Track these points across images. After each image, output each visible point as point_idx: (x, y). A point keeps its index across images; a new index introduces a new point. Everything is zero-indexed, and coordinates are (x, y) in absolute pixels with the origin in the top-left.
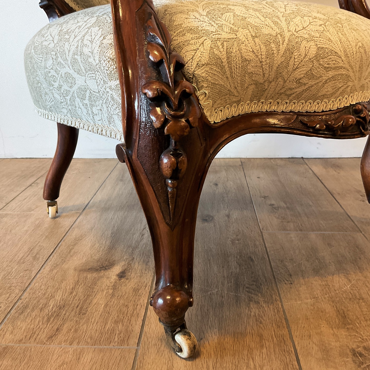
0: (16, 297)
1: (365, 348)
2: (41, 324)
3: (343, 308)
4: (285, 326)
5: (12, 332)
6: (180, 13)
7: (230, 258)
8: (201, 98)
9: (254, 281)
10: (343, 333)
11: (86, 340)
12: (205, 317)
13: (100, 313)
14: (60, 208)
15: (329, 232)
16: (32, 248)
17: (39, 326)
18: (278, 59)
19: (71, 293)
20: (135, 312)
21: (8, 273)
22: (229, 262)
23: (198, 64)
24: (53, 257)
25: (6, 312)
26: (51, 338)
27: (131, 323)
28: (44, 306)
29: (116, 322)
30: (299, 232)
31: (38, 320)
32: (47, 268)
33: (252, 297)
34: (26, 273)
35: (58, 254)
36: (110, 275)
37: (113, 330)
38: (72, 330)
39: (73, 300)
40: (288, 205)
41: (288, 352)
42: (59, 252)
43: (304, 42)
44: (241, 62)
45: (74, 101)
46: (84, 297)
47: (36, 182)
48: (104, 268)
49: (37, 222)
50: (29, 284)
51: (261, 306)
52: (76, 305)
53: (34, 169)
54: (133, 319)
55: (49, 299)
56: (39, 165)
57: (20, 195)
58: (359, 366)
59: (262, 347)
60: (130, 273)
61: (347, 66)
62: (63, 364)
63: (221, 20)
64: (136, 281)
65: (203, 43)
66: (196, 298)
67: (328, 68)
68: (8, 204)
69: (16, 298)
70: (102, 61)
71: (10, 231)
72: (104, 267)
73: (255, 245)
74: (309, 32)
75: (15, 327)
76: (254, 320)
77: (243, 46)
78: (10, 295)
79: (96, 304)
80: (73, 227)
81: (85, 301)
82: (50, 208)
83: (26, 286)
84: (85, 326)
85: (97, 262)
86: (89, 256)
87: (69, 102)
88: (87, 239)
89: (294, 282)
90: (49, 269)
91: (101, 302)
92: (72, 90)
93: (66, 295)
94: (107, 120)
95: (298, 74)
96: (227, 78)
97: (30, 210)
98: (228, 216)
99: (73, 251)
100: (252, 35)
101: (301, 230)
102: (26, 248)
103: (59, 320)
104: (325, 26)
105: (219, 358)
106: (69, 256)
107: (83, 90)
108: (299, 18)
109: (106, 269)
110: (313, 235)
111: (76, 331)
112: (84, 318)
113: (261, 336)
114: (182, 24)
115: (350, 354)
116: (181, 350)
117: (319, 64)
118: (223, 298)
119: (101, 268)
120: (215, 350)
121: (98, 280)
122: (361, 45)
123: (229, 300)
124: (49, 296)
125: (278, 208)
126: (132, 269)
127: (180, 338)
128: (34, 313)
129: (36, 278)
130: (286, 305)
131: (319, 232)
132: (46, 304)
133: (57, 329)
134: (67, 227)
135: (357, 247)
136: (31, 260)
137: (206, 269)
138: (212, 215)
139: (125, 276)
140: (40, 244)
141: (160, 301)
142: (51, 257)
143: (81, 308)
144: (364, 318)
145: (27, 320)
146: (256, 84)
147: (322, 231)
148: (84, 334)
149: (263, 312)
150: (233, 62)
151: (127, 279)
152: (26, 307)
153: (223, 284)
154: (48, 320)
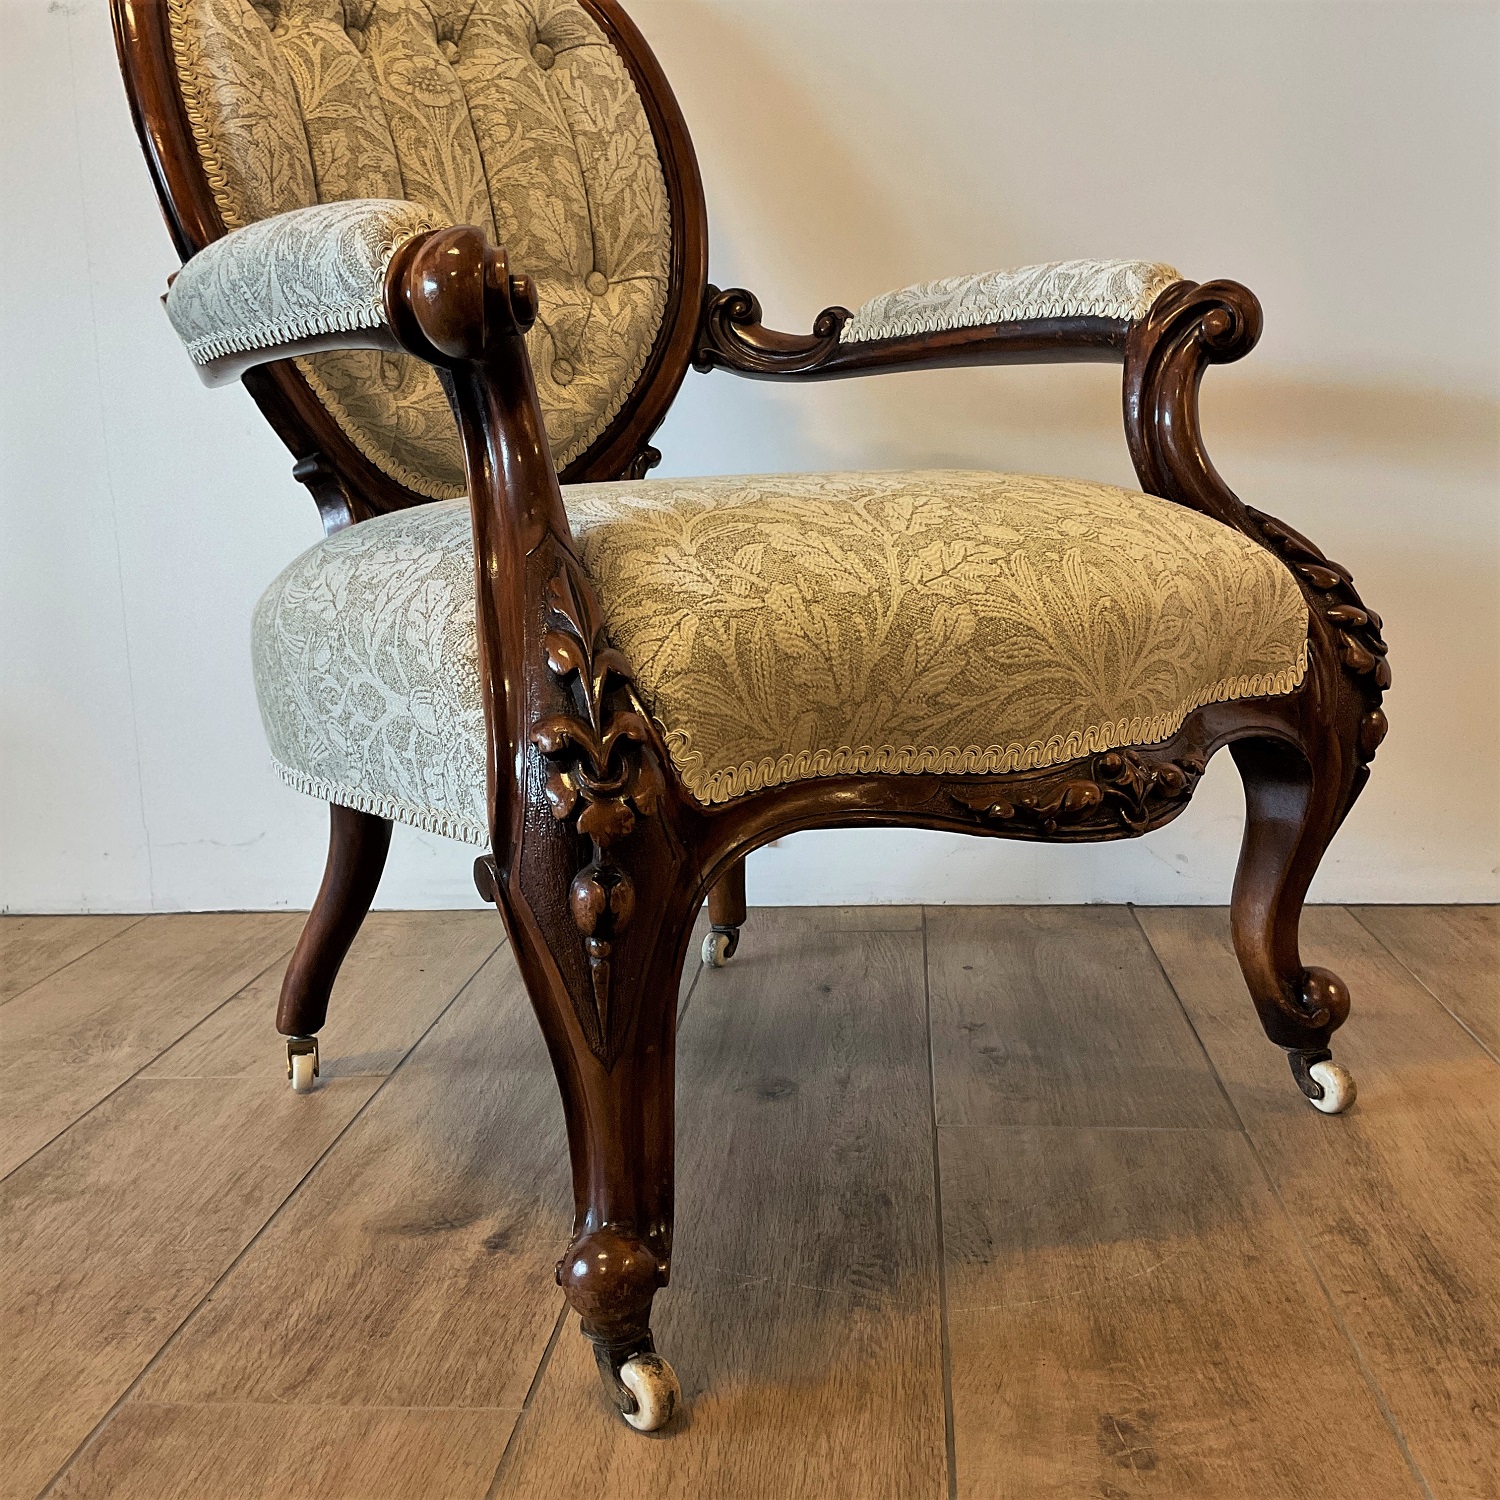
0: (195, 1294)
1: (1142, 1414)
2: (264, 1357)
3: (1115, 1322)
4: (938, 1362)
5: (187, 1376)
6: (637, 548)
7: (823, 1199)
8: (673, 747)
9: (879, 1256)
10: (1095, 1379)
11: (388, 1393)
12: (719, 1341)
13: (429, 1332)
14: (325, 1062)
15: (1143, 1129)
16: (239, 1172)
17: (259, 1362)
18: (873, 652)
19: (352, 1286)
20: (526, 1331)
21: (171, 1238)
22: (817, 1208)
23: (665, 671)
24: (301, 1196)
25: (169, 1332)
26: (291, 1389)
27: (512, 1356)
28: (274, 1316)
29: (472, 1354)
30: (1052, 1128)
31: (257, 1349)
32: (284, 1224)
33: (864, 1296)
34: (223, 1238)
35: (316, 1190)
36: (466, 1242)
37: (463, 1371)
38: (351, 1372)
39: (355, 1303)
40: (1039, 1050)
41: (929, 1421)
42: (320, 1183)
43: (943, 608)
44: (773, 661)
45: (380, 752)
46: (388, 1294)
47: (252, 986)
48: (448, 1225)
49: (256, 1103)
50: (234, 1264)
51: (884, 1316)
52: (363, 1316)
53: (247, 945)
54: (519, 1349)
55: (287, 1301)
56: (262, 935)
57: (203, 1026)
58: (1112, 1453)
59: (860, 1409)
60: (523, 1236)
61: (1066, 659)
62: (324, 1443)
63: (730, 565)
64: (537, 1256)
65: (679, 624)
66: (704, 1299)
67: (1010, 666)
68: (165, 1051)
69: (196, 1297)
70: (449, 665)
71: (175, 1128)
72: (447, 1221)
73: (906, 1162)
74: (957, 582)
75: (194, 1364)
76: (855, 1350)
77: (778, 626)
78: (178, 1291)
79: (418, 1311)
80: (363, 1115)
81: (390, 1305)
82: (296, 1059)
83: (225, 1268)
84: (386, 1362)
85: (431, 1208)
86: (408, 1193)
87: (366, 755)
88: (403, 1149)
89: (994, 1258)
90: (289, 1228)
91: (433, 1308)
92: (376, 726)
93: (336, 1291)
94: (456, 799)
95: (928, 684)
96: (740, 699)
97: (234, 1068)
98: (844, 1083)
99: (359, 1181)
100: (804, 599)
101: (1058, 1123)
102: (222, 1174)
103: (316, 1348)
104: (1008, 562)
105: (738, 1435)
106: (348, 1191)
107: (402, 729)
108: (938, 545)
109: (452, 1226)
110: (1089, 1138)
111: (360, 1373)
112: (382, 1345)
113: (864, 1386)
114: (637, 577)
115: (1097, 1426)
116: (635, 1408)
117: (985, 658)
118: (780, 1297)
119: (441, 1224)
120: (732, 1415)
121: (430, 1253)
122: (1108, 604)
123: (796, 1304)
124: (289, 1294)
125: (1006, 1058)
126: (530, 1228)
127: (633, 1374)
128: (246, 1333)
129: (251, 1251)
130: (955, 1314)
131: (1112, 1129)
132: (279, 1313)
133: (310, 1370)
134: (345, 1117)
135: (1214, 1169)
136: (238, 1203)
137: (744, 1227)
138: (792, 1078)
139: (507, 1245)
140: (262, 1162)
141: (581, 1268)
142: (298, 1193)
143: (378, 1322)
144: (1167, 1346)
145: (227, 1349)
146: (819, 708)
147: (1121, 1125)
148: (382, 1380)
149: (885, 1331)
150: (753, 664)
151: (512, 1252)
152: (223, 1319)
153: (787, 1263)
154: (286, 1349)
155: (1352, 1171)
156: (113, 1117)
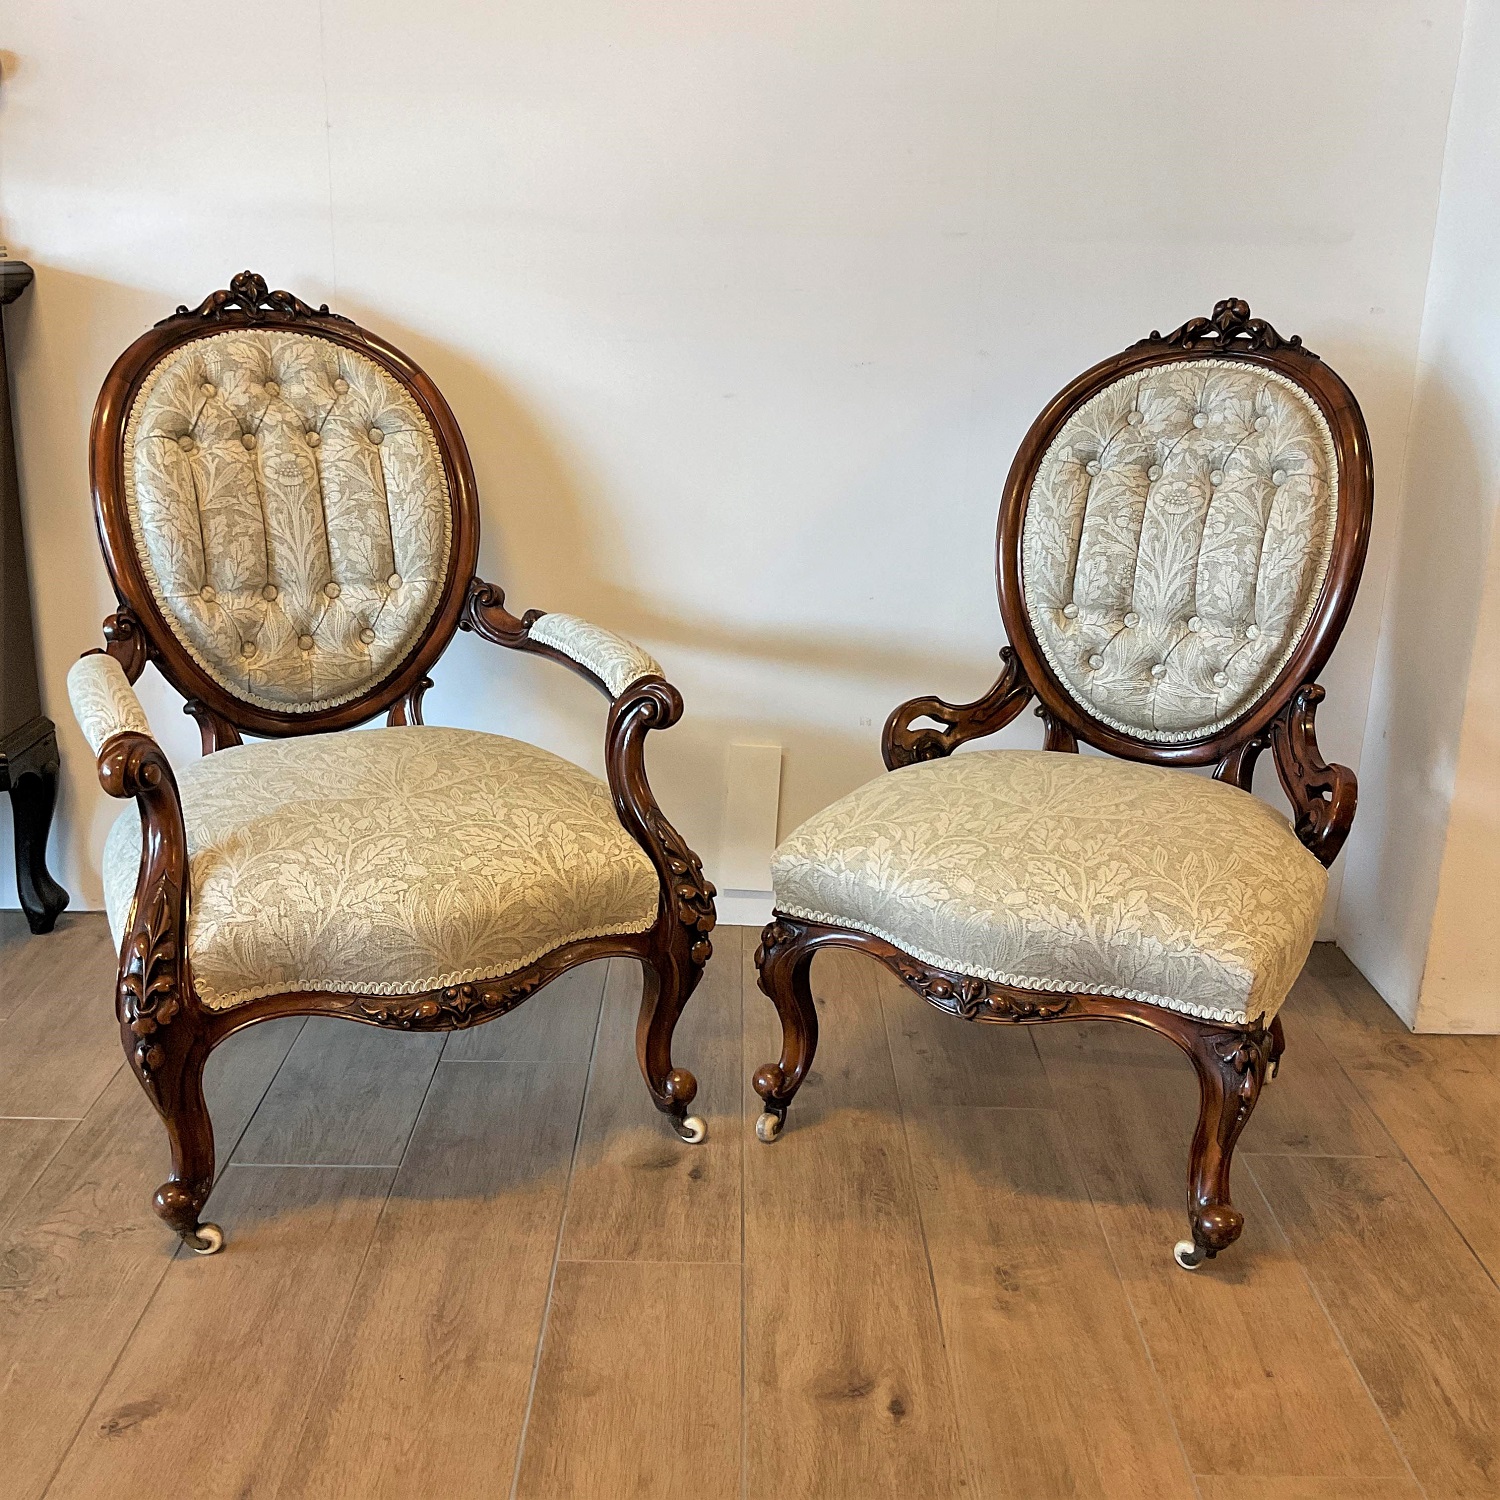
0: (557, 1204)
1: (1013, 1266)
2: (610, 1237)
4: (922, 1241)
5: (578, 1247)
7: (851, 1151)
9: (886, 1186)
10: (991, 1249)
11: (677, 1255)
13: (683, 1224)
15: (1007, 1108)
17: (609, 1241)
19: (634, 1199)
20: (728, 1224)
21: (526, 1170)
22: (849, 1157)
25: (556, 1224)
26: (632, 1252)
27: (727, 1236)
28: (603, 1216)
29: (708, 1236)
31: (604, 1233)
32: (582, 1163)
33: (882, 1207)
34: (553, 1171)
35: (587, 1141)
36: (679, 1174)
37: (706, 1244)
38: (654, 1245)
39: (639, 1209)
41: (922, 1269)
42: (587, 1137)
46: (653, 1204)
48: (666, 1165)
49: (523, 1082)
51: (894, 1218)
52: (647, 1215)
54: (728, 1233)
55: (606, 1207)
58: (1000, 1284)
62: (659, 1280)
71: (486, 1099)
72: (664, 1162)
75: (578, 1241)
78: (548, 1202)
79: (672, 1214)
81: (657, 1209)
83: (564, 1189)
84: (669, 1240)
86: (636, 1144)
89: (940, 1186)
90: (584, 1165)
91: (679, 1212)
93: (627, 1202)
99: (607, 1136)
102: (529, 1130)
103: (632, 1233)
106: (605, 1144)
111: (660, 1245)
112: (663, 1231)
115: (994, 1272)
118: (843, 1207)
119: (662, 1164)
121: (665, 1181)
123: (851, 1211)
124: (605, 1204)
125: (932, 1058)
128: (595, 1224)
130: (925, 1216)
131: (991, 1109)
132: (605, 1214)
133: (635, 1244)
139: (701, 1176)
143: (655, 1219)
144: (1022, 1233)
145: (590, 1233)
147: (996, 1106)
148: (671, 1249)
149: (895, 1225)
151: (704, 1181)
153: (842, 1189)
154: (618, 1233)
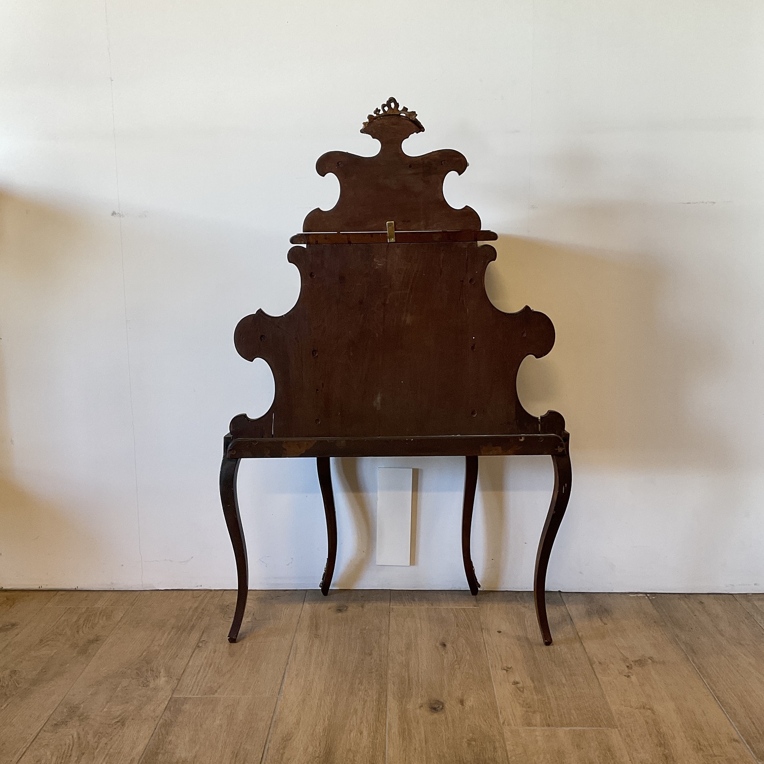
15: (581, 728)
16: (236, 752)
30: (546, 728)
40: (536, 683)
47: (201, 640)
49: (229, 712)
56: (196, 605)
57: (190, 664)
68: (179, 680)
71: (201, 726)
73: (495, 748)
80: (274, 720)
88: (297, 739)
97: (213, 691)
98: (462, 702)
101: (549, 726)
110: (562, 732)
125: (523, 688)
131: (568, 729)
134: (267, 721)
138: (442, 700)
140: (243, 745)
147: (572, 726)
155: (659, 749)
156: (173, 720)
